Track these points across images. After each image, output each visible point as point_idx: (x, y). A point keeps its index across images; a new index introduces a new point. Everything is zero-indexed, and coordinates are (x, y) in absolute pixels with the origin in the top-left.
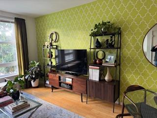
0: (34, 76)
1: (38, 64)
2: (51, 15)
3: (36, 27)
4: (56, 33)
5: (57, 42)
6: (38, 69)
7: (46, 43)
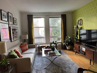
0: (67, 44)
1: (70, 37)
2: (79, 9)
3: (72, 17)
4: (81, 19)
5: (81, 25)
6: (70, 40)
7: (75, 26)
